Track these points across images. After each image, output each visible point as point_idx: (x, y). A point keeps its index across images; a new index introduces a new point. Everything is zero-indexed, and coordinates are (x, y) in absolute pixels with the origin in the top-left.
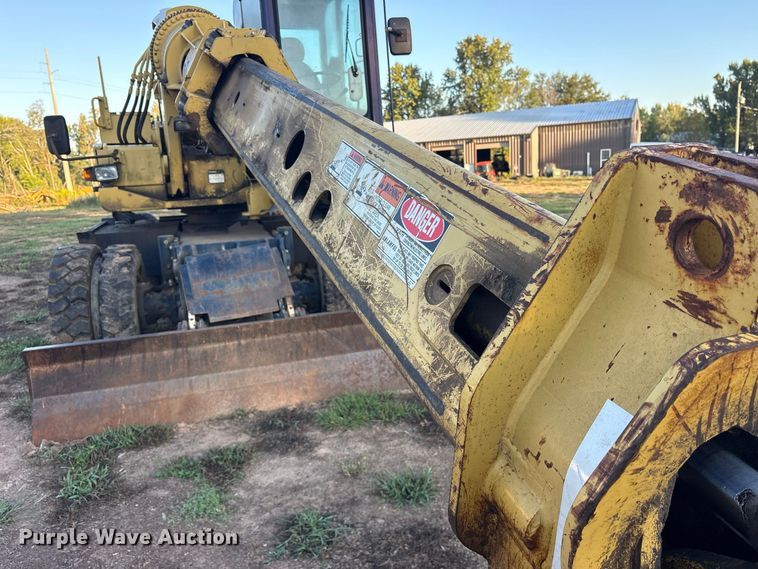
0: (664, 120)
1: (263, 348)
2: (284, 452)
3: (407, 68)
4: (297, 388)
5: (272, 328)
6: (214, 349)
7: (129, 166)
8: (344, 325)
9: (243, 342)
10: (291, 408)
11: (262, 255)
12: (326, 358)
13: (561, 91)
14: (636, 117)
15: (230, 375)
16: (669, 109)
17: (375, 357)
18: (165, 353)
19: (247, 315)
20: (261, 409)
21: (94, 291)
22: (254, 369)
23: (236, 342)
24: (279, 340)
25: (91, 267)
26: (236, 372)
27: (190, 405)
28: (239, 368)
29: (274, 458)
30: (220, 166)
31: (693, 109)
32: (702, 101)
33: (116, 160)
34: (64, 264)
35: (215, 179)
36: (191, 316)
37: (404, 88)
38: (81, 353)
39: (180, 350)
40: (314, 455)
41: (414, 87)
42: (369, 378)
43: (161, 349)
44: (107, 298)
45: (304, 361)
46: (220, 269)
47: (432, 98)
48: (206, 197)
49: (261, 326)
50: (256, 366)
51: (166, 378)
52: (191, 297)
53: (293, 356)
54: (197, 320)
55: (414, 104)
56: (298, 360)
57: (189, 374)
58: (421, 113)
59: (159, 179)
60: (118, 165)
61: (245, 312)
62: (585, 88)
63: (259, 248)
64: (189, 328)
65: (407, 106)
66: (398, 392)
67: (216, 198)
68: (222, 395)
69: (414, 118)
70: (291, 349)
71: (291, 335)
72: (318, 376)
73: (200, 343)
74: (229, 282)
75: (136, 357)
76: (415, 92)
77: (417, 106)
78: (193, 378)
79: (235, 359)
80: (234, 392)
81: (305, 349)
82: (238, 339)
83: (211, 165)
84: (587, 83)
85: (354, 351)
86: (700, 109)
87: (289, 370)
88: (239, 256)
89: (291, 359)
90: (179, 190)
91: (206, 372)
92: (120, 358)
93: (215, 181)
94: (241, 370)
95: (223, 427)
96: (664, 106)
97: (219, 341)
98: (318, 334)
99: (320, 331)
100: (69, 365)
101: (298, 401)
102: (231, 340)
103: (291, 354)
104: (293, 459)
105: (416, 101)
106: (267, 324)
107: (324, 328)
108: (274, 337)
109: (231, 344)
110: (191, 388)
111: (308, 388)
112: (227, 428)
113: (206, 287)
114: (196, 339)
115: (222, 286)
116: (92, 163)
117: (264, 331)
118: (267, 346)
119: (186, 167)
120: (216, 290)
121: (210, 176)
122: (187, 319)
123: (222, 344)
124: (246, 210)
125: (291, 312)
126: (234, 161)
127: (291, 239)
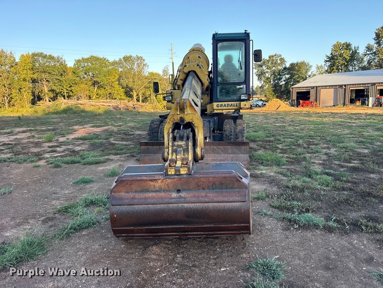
3: (344, 44)
7: (175, 97)
12: (215, 155)
17: (230, 157)
21: (159, 131)
25: (160, 125)
33: (171, 95)
34: (153, 123)
37: (341, 55)
38: (153, 144)
41: (347, 54)
45: (209, 155)
47: (358, 60)
53: (206, 153)
55: (346, 64)
58: (351, 68)
60: (172, 96)
65: (341, 65)
69: (345, 71)
71: (206, 147)
76: (347, 57)
77: (348, 65)
81: (209, 151)
85: (224, 154)
105: (347, 62)
107: (215, 146)
116: (165, 95)
124: (206, 111)
125: (207, 140)
126: (206, 95)
127: (217, 121)
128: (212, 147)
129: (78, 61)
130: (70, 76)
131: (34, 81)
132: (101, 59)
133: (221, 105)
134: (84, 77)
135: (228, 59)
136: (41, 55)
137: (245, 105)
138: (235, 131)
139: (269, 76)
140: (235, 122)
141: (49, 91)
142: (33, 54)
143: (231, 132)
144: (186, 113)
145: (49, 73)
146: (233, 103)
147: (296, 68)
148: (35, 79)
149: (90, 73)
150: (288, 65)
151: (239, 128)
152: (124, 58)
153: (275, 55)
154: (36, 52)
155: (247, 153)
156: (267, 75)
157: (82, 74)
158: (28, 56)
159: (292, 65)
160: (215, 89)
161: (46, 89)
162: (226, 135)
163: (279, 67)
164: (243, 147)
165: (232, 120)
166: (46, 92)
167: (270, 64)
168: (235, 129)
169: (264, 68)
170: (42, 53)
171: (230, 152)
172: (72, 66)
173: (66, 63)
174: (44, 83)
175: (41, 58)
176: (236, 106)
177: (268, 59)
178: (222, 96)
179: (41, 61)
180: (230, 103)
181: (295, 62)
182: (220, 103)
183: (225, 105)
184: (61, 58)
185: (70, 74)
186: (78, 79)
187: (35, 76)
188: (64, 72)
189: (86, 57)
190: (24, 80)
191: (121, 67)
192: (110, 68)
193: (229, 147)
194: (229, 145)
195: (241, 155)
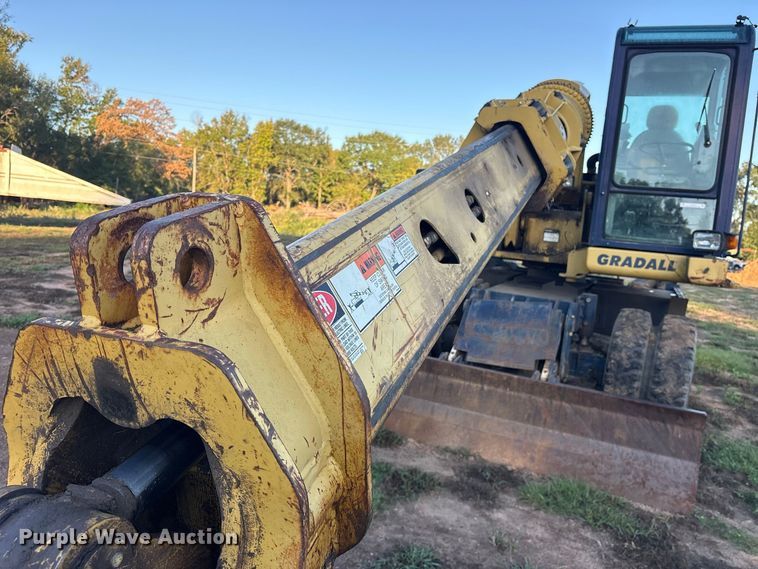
1: (502, 400)
2: (464, 499)
4: (525, 452)
5: (515, 384)
6: (459, 386)
8: (593, 406)
9: (486, 387)
10: (509, 468)
11: (541, 314)
12: (564, 434)
15: (467, 414)
17: (621, 455)
19: (502, 364)
20: (485, 457)
22: (490, 417)
23: (480, 386)
24: (520, 398)
26: (474, 413)
27: (427, 428)
28: (477, 411)
29: (452, 499)
30: (557, 226)
35: (549, 237)
36: (453, 350)
39: (431, 375)
40: (487, 513)
42: (607, 475)
45: (541, 429)
46: (495, 317)
48: (537, 253)
49: (505, 378)
50: (493, 414)
52: (462, 334)
53: (531, 420)
54: (457, 355)
56: (534, 424)
57: (435, 399)
61: (500, 361)
63: (541, 306)
64: (447, 359)
66: (637, 505)
67: (545, 255)
68: (455, 429)
70: (529, 411)
71: (533, 397)
72: (550, 449)
73: (449, 375)
74: (498, 330)
78: (437, 404)
79: (476, 401)
80: (466, 431)
81: (544, 416)
82: (482, 382)
85: (596, 438)
87: (523, 431)
88: (518, 309)
89: (528, 421)
90: (511, 243)
91: (448, 404)
93: (549, 240)
94: (478, 414)
95: (442, 457)
97: (464, 379)
98: (561, 405)
99: (564, 403)
101: (522, 466)
102: (475, 382)
103: (529, 416)
104: (467, 508)
106: (511, 378)
107: (569, 401)
108: (516, 394)
109: (475, 386)
110: (432, 412)
111: (537, 456)
112: (445, 460)
113: (476, 329)
114: (446, 370)
115: (491, 332)
117: (507, 384)
118: (508, 399)
119: (523, 223)
120: (485, 334)
121: (546, 235)
122: (449, 351)
123: (467, 383)
125: (544, 375)
126: (572, 223)
127: (593, 308)
128: (555, 402)
129: (351, 140)
130: (333, 166)
131: (273, 170)
132: (391, 139)
133: (615, 260)
134: (357, 171)
135: (663, 120)
136: (290, 125)
137: (706, 271)
138: (652, 356)
140: (657, 322)
141: (294, 190)
142: (278, 122)
143: (639, 355)
144: (148, 332)
145: (300, 158)
146: (659, 257)
148: (274, 168)
149: (369, 164)
151: (670, 347)
152: (435, 140)
154: (284, 120)
155: (691, 458)
157: (353, 164)
158: (269, 126)
160: (599, 203)
161: (289, 186)
162: (619, 364)
164: (677, 431)
165: (648, 314)
166: (289, 190)
168: (656, 347)
170: (292, 122)
171: (624, 437)
172: (339, 148)
173: (331, 142)
174: (288, 174)
175: (289, 131)
176: (670, 268)
178: (623, 228)
179: (289, 136)
180: (648, 256)
182: (611, 252)
183: (629, 259)
184: (324, 133)
185: (334, 162)
186: (345, 172)
187: (275, 161)
188: (324, 158)
189: (366, 132)
190: (257, 166)
191: (427, 157)
192: (406, 156)
193: (621, 417)
194: (622, 411)
195: (664, 458)
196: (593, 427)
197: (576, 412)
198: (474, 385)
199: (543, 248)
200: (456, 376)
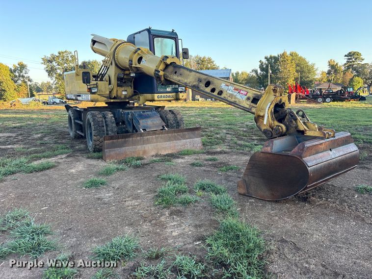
0: (240, 78)
1: (161, 138)
4: (170, 149)
6: (150, 138)
7: (100, 88)
8: (180, 132)
9: (157, 136)
12: (177, 141)
13: (199, 64)
14: (231, 77)
15: (154, 145)
16: (242, 73)
17: (188, 142)
18: (138, 138)
19: (155, 130)
27: (145, 153)
28: (156, 143)
30: (126, 89)
31: (252, 74)
32: (255, 71)
35: (124, 93)
36: (141, 129)
39: (142, 137)
43: (137, 137)
44: (110, 126)
45: (171, 142)
50: (160, 143)
51: (138, 145)
52: (139, 125)
57: (144, 144)
59: (108, 92)
62: (209, 63)
63: (153, 112)
68: (152, 150)
70: (168, 138)
72: (175, 146)
73: (145, 136)
74: (148, 121)
75: (131, 139)
79: (155, 140)
80: (155, 149)
81: (171, 139)
83: (123, 89)
84: (210, 61)
86: (254, 75)
87: (168, 144)
89: (168, 141)
90: (115, 96)
91: (148, 144)
92: (127, 139)
96: (240, 73)
99: (175, 134)
100: (115, 141)
110: (144, 148)
111: (173, 149)
113: (143, 122)
118: (163, 137)
120: (146, 123)
123: (152, 136)
125: (167, 129)
128: (173, 134)
133: (161, 97)
138: (176, 120)
139: (61, 73)
146: (170, 94)
147: (89, 66)
150: (80, 63)
151: (179, 117)
153: (66, 52)
156: (59, 71)
159: (84, 63)
163: (71, 64)
164: (196, 132)
167: (60, 60)
168: (175, 117)
169: (54, 63)
176: (173, 97)
177: (57, 55)
181: (87, 60)
182: (160, 95)
183: (164, 96)
193: (186, 133)
194: (185, 132)
195: (196, 139)
196: (182, 137)
197: (178, 135)
198: (154, 136)
199: (123, 97)
200: (149, 136)
